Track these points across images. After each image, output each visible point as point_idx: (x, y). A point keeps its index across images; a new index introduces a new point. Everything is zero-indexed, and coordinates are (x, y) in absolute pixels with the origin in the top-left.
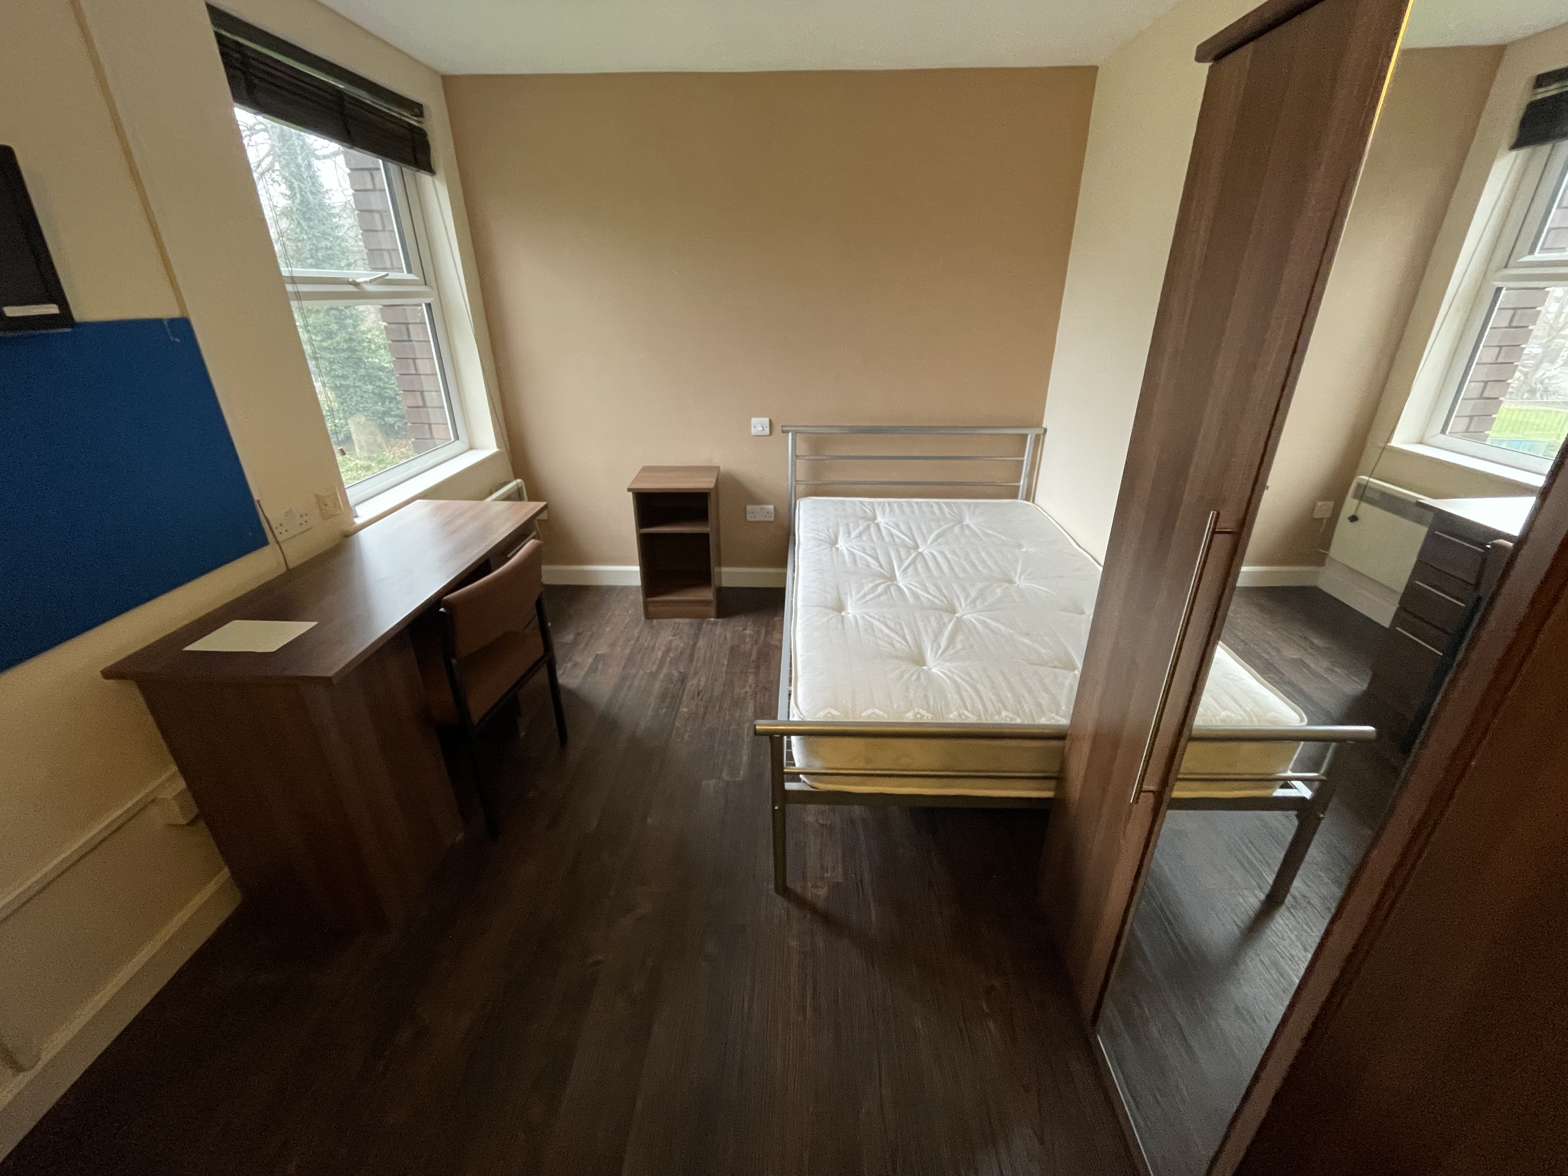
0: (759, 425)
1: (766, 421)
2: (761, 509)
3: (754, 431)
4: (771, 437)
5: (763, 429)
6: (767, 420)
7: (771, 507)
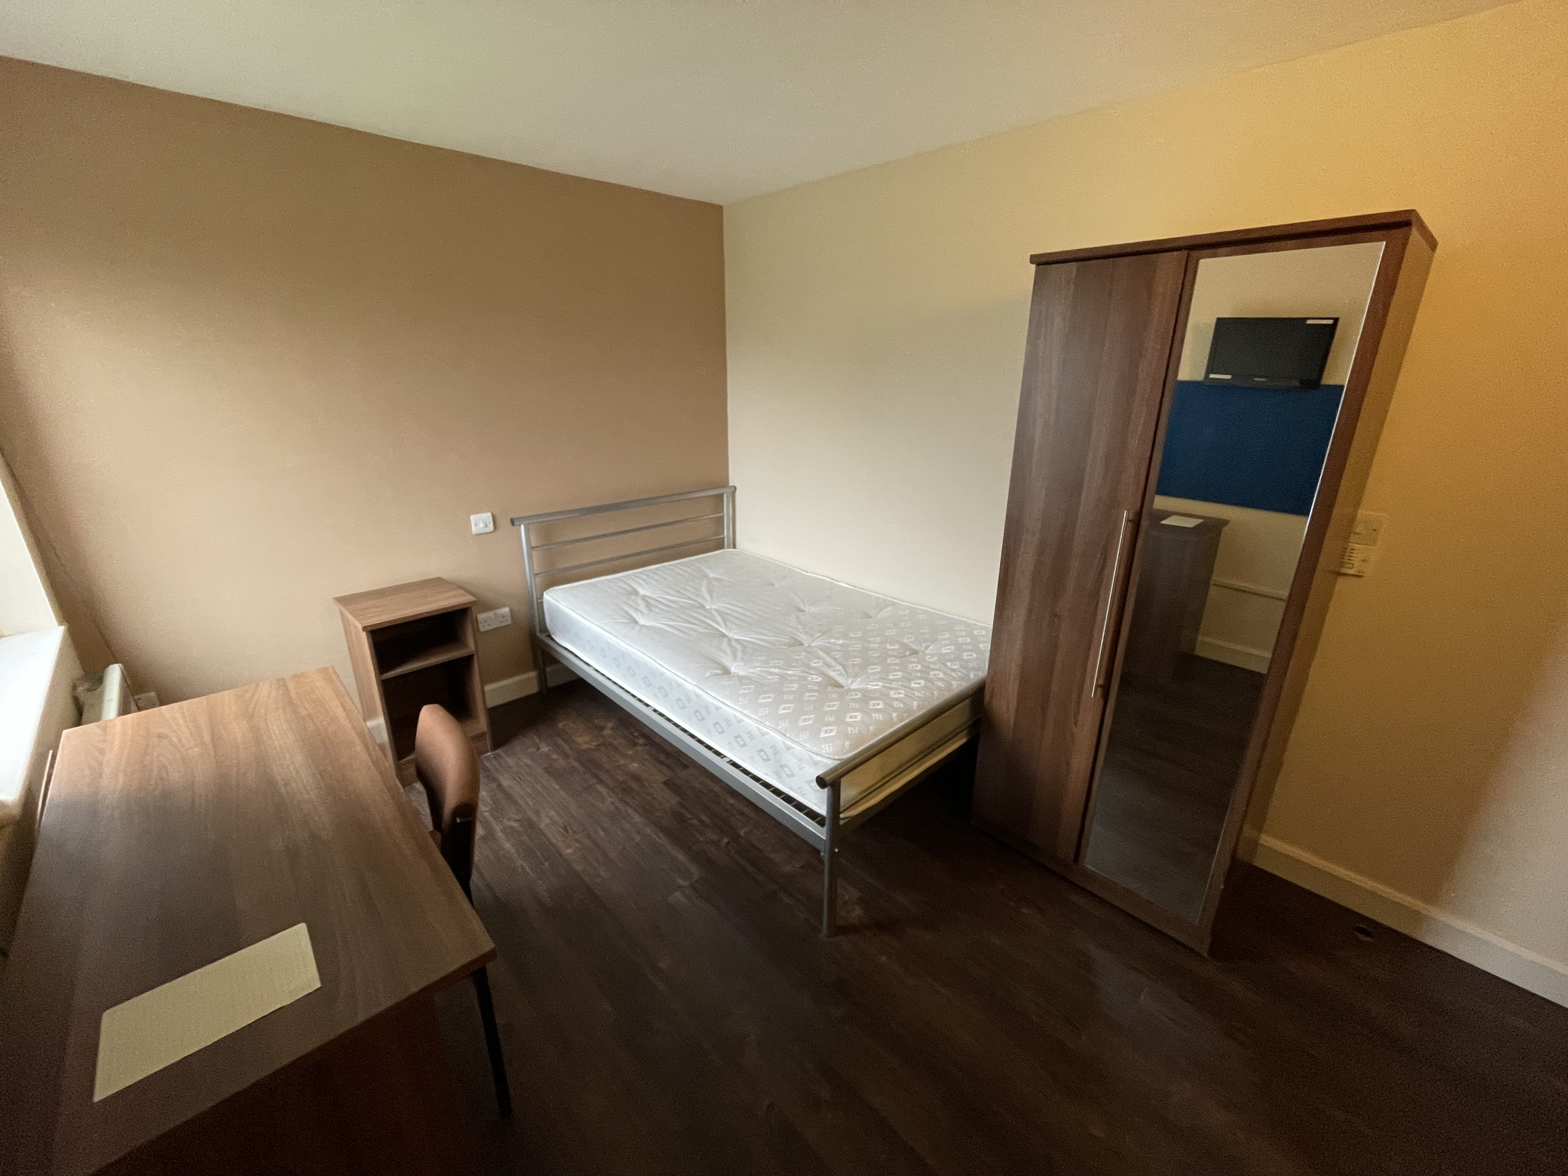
0: (480, 522)
1: (488, 516)
2: (495, 614)
3: (474, 530)
4: (497, 532)
5: (486, 526)
6: (489, 514)
7: (506, 610)
